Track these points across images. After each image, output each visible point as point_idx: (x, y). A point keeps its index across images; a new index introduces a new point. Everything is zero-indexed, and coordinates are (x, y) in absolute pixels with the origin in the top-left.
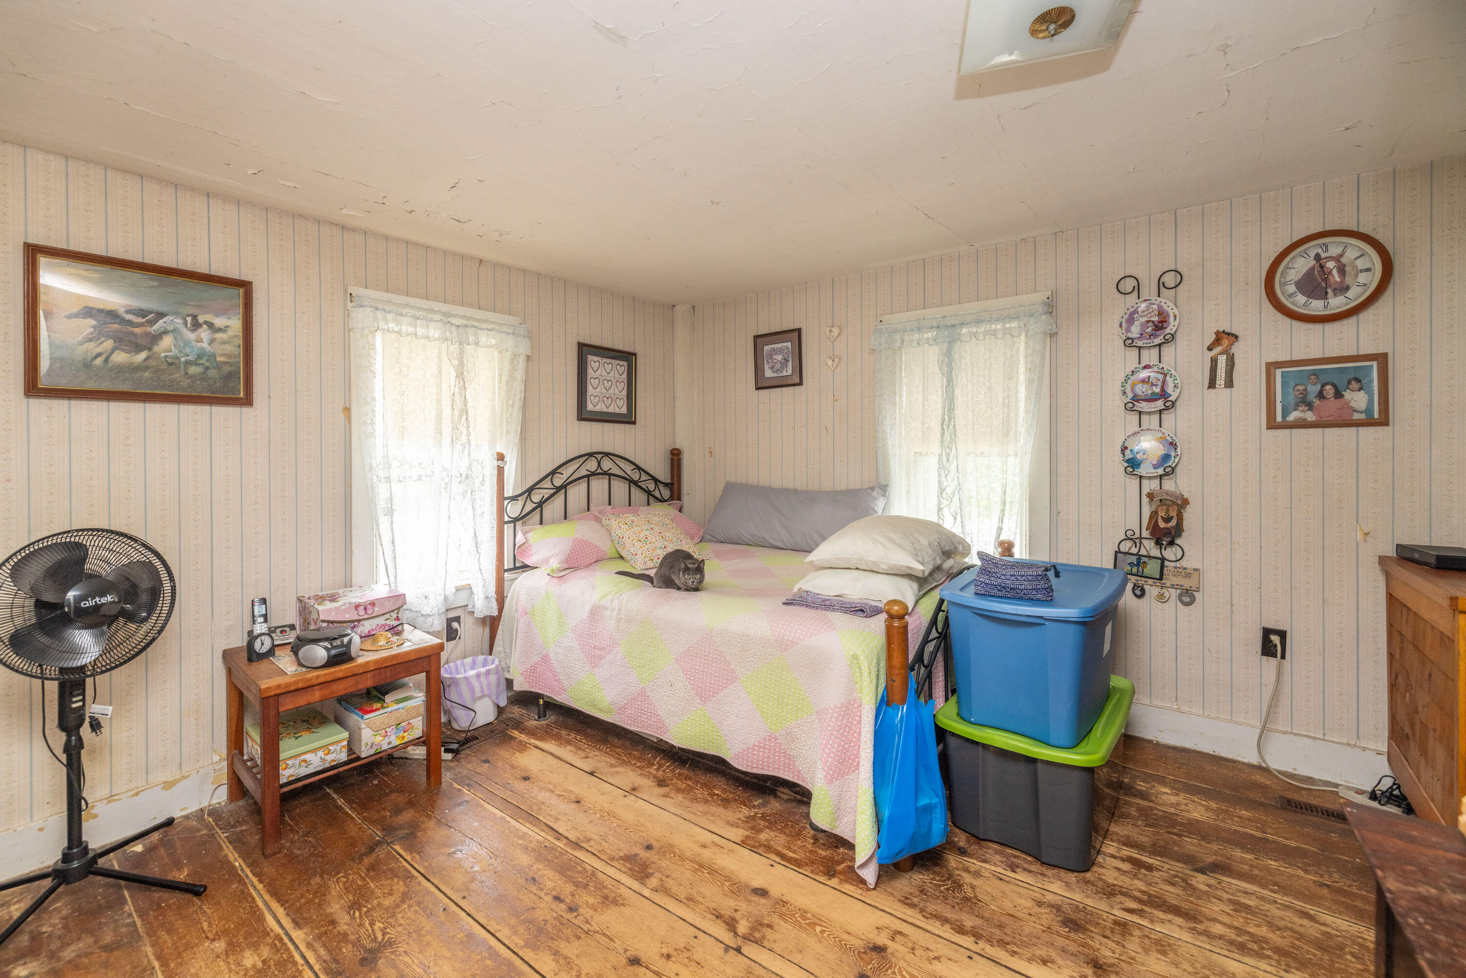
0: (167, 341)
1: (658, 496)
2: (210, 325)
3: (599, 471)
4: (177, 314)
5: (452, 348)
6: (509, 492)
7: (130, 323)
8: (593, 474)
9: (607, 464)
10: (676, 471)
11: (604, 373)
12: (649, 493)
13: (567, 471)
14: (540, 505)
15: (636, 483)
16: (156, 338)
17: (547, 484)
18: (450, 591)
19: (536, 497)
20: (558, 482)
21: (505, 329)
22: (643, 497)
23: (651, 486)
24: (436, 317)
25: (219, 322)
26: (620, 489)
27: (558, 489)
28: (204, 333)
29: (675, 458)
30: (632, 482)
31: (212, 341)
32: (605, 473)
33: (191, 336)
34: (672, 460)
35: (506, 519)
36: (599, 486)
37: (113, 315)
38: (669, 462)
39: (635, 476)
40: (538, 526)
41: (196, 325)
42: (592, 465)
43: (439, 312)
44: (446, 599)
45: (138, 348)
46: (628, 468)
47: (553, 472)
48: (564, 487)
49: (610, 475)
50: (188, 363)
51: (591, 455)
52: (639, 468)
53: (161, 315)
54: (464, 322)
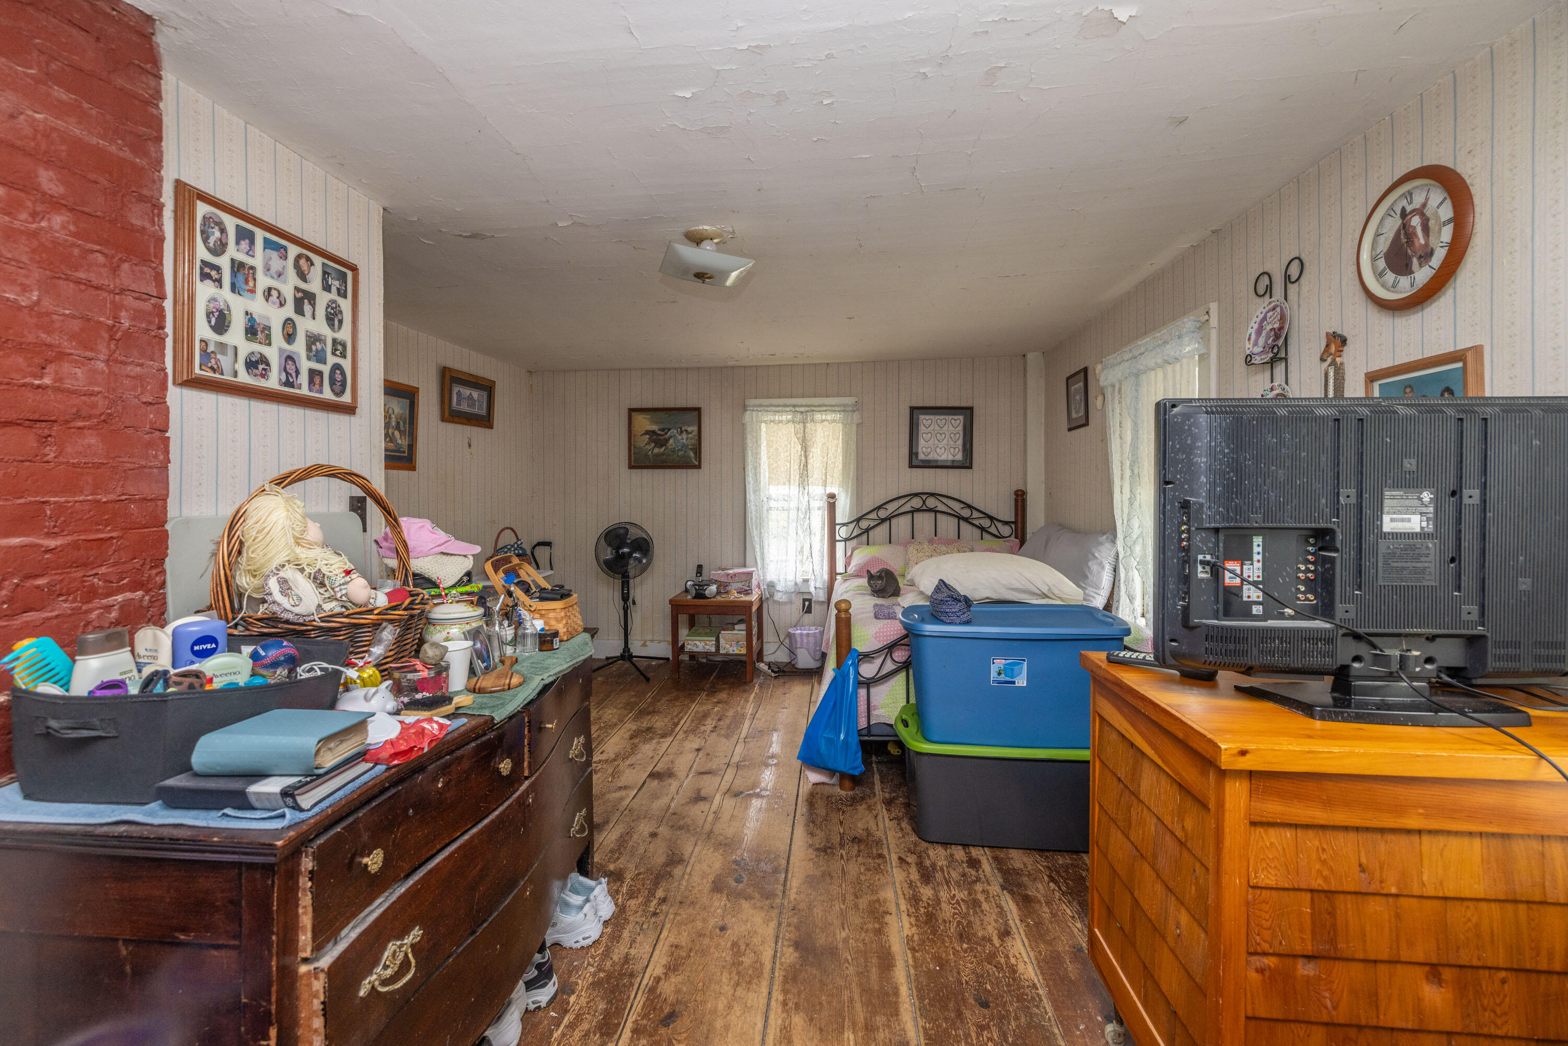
0: (671, 441)
1: (996, 532)
2: (686, 431)
3: (924, 508)
4: (675, 428)
5: (798, 426)
6: (839, 520)
7: (659, 435)
8: (918, 510)
9: (931, 502)
10: (1020, 512)
11: (937, 428)
12: (983, 529)
13: (891, 508)
14: (867, 531)
15: (966, 520)
16: (667, 440)
17: (873, 516)
18: (799, 580)
19: (864, 524)
20: (883, 514)
21: (838, 409)
22: (977, 532)
23: (986, 523)
24: (788, 409)
25: (690, 429)
26: (947, 525)
27: (883, 521)
28: (684, 436)
29: (1020, 498)
30: (960, 518)
31: (687, 439)
32: (930, 510)
33: (680, 437)
34: (1016, 501)
35: (838, 538)
36: (924, 521)
37: (654, 432)
38: (1013, 502)
39: (966, 513)
40: (865, 546)
41: (682, 432)
42: (916, 503)
43: (790, 406)
44: (796, 584)
45: (661, 446)
46: (956, 506)
47: (879, 508)
48: (889, 519)
49: (936, 512)
50: (679, 450)
51: (916, 495)
52: (970, 507)
53: (669, 430)
54: (808, 409)
